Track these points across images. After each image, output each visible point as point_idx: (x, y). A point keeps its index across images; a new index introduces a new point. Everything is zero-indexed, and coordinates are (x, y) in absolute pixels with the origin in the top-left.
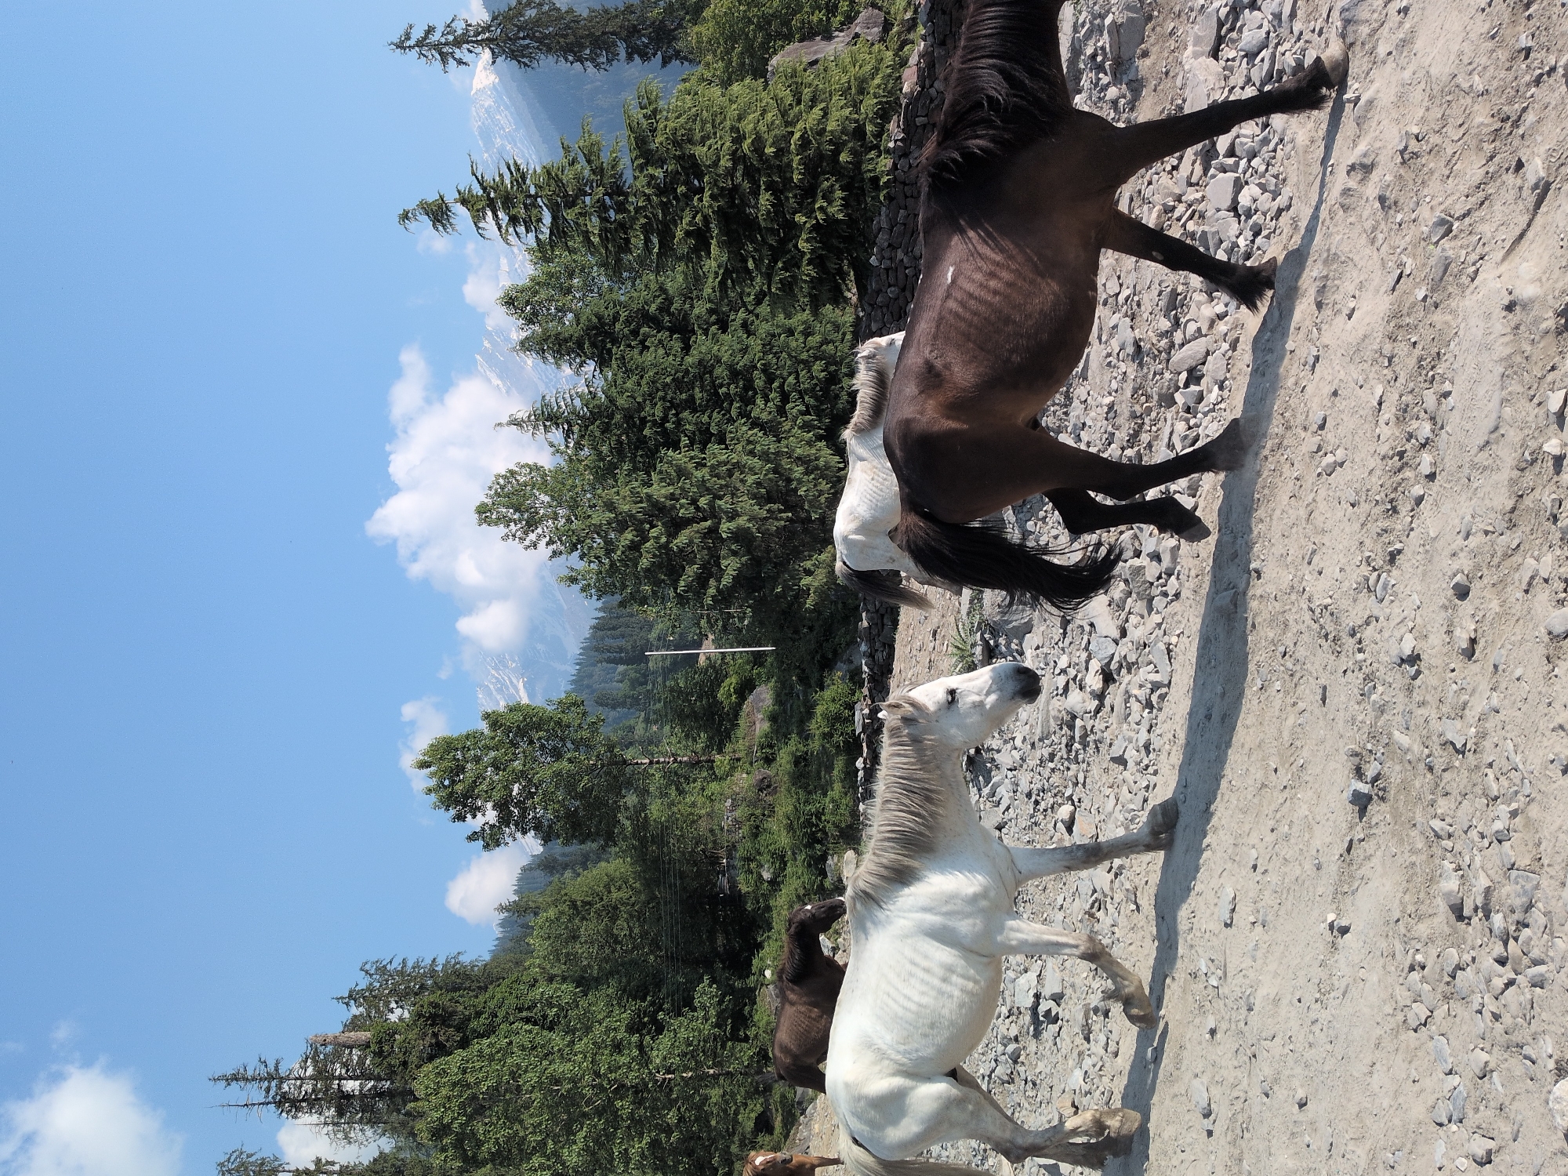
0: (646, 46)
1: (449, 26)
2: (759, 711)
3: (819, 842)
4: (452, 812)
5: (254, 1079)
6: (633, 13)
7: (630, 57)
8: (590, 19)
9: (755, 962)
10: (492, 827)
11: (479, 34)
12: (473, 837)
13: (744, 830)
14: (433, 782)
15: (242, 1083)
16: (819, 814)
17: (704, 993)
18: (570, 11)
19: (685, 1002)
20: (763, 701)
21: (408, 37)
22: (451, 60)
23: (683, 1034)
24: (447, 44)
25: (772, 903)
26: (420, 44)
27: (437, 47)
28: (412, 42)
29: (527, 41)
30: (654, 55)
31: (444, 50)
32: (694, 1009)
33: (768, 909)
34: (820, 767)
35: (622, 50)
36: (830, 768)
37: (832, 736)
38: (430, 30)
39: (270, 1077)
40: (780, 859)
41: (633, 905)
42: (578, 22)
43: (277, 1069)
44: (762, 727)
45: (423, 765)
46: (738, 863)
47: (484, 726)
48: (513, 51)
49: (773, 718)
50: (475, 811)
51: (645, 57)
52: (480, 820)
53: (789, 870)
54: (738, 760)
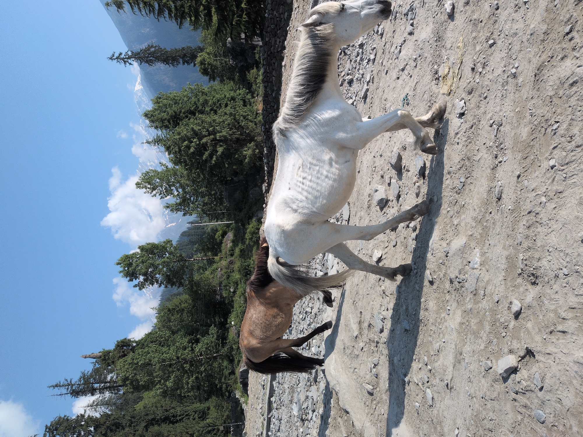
0: (189, 60)
1: (126, 53)
2: (228, 240)
3: (249, 274)
4: (128, 278)
5: (63, 386)
6: (184, 50)
7: (184, 64)
8: (171, 51)
9: (228, 320)
10: (142, 282)
11: (136, 55)
12: (135, 286)
13: (225, 277)
14: (122, 269)
15: (59, 388)
16: (248, 266)
17: (212, 330)
18: (165, 49)
19: (206, 333)
20: (230, 237)
21: (113, 56)
22: (127, 63)
23: (206, 341)
24: (126, 58)
25: (234, 299)
26: (117, 58)
27: (123, 59)
28: (115, 57)
29: (151, 58)
30: (191, 63)
31: (125, 60)
32: (209, 335)
33: (233, 301)
34: (248, 251)
35: (181, 61)
36: (251, 251)
37: (252, 238)
38: (121, 54)
39: (69, 385)
40: (236, 284)
41: (189, 309)
42: (167, 52)
43: (71, 382)
44: (230, 245)
45: (118, 264)
46: (222, 288)
47: (138, 251)
48: (147, 61)
49: (233, 241)
50: (136, 278)
51: (188, 63)
52: (138, 280)
53: (239, 287)
54: (222, 258)
